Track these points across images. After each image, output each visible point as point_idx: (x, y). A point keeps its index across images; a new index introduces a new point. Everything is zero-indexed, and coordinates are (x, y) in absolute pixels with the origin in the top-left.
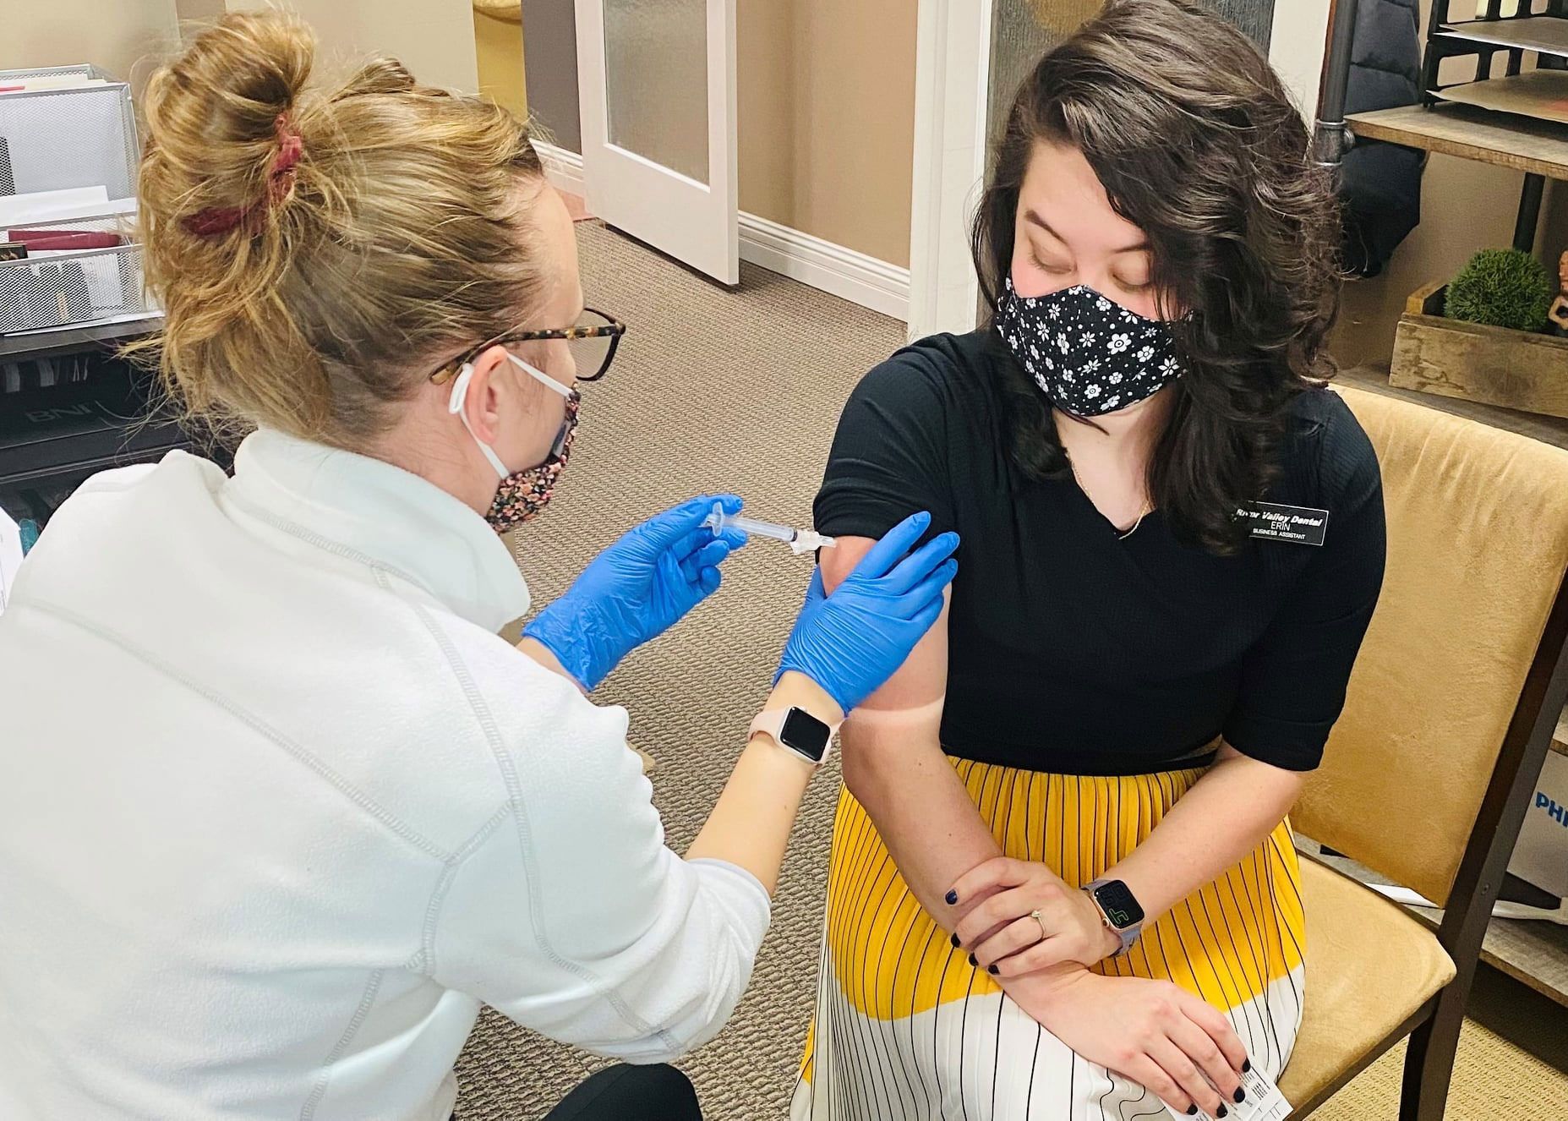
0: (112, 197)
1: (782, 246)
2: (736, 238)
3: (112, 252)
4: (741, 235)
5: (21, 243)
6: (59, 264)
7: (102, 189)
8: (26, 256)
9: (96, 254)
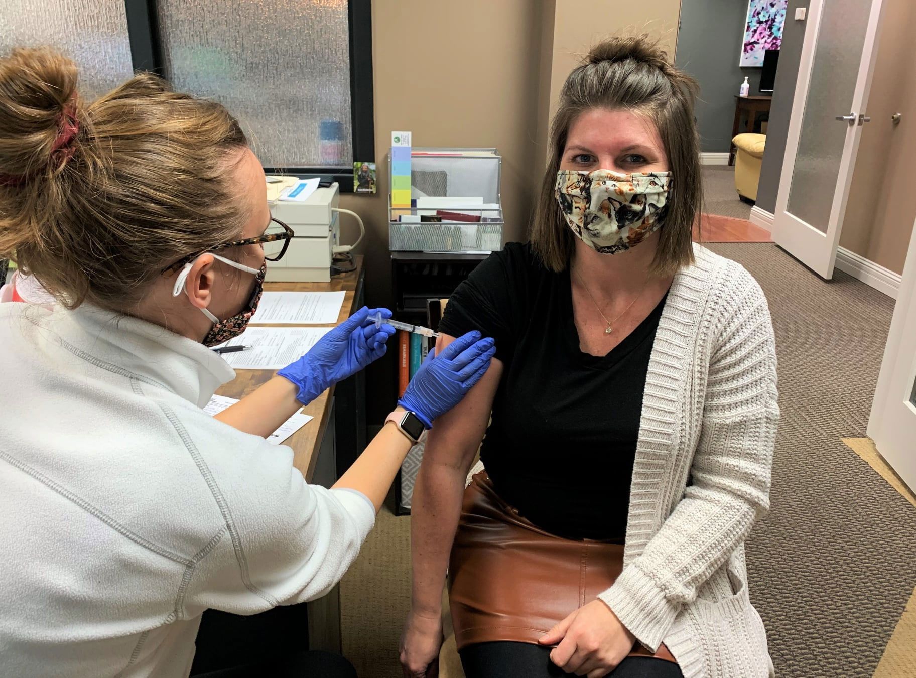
0: (485, 202)
1: (859, 266)
2: (835, 258)
3: (475, 224)
4: (837, 257)
5: (441, 216)
6: (452, 227)
7: (482, 198)
8: (440, 221)
9: (469, 224)
